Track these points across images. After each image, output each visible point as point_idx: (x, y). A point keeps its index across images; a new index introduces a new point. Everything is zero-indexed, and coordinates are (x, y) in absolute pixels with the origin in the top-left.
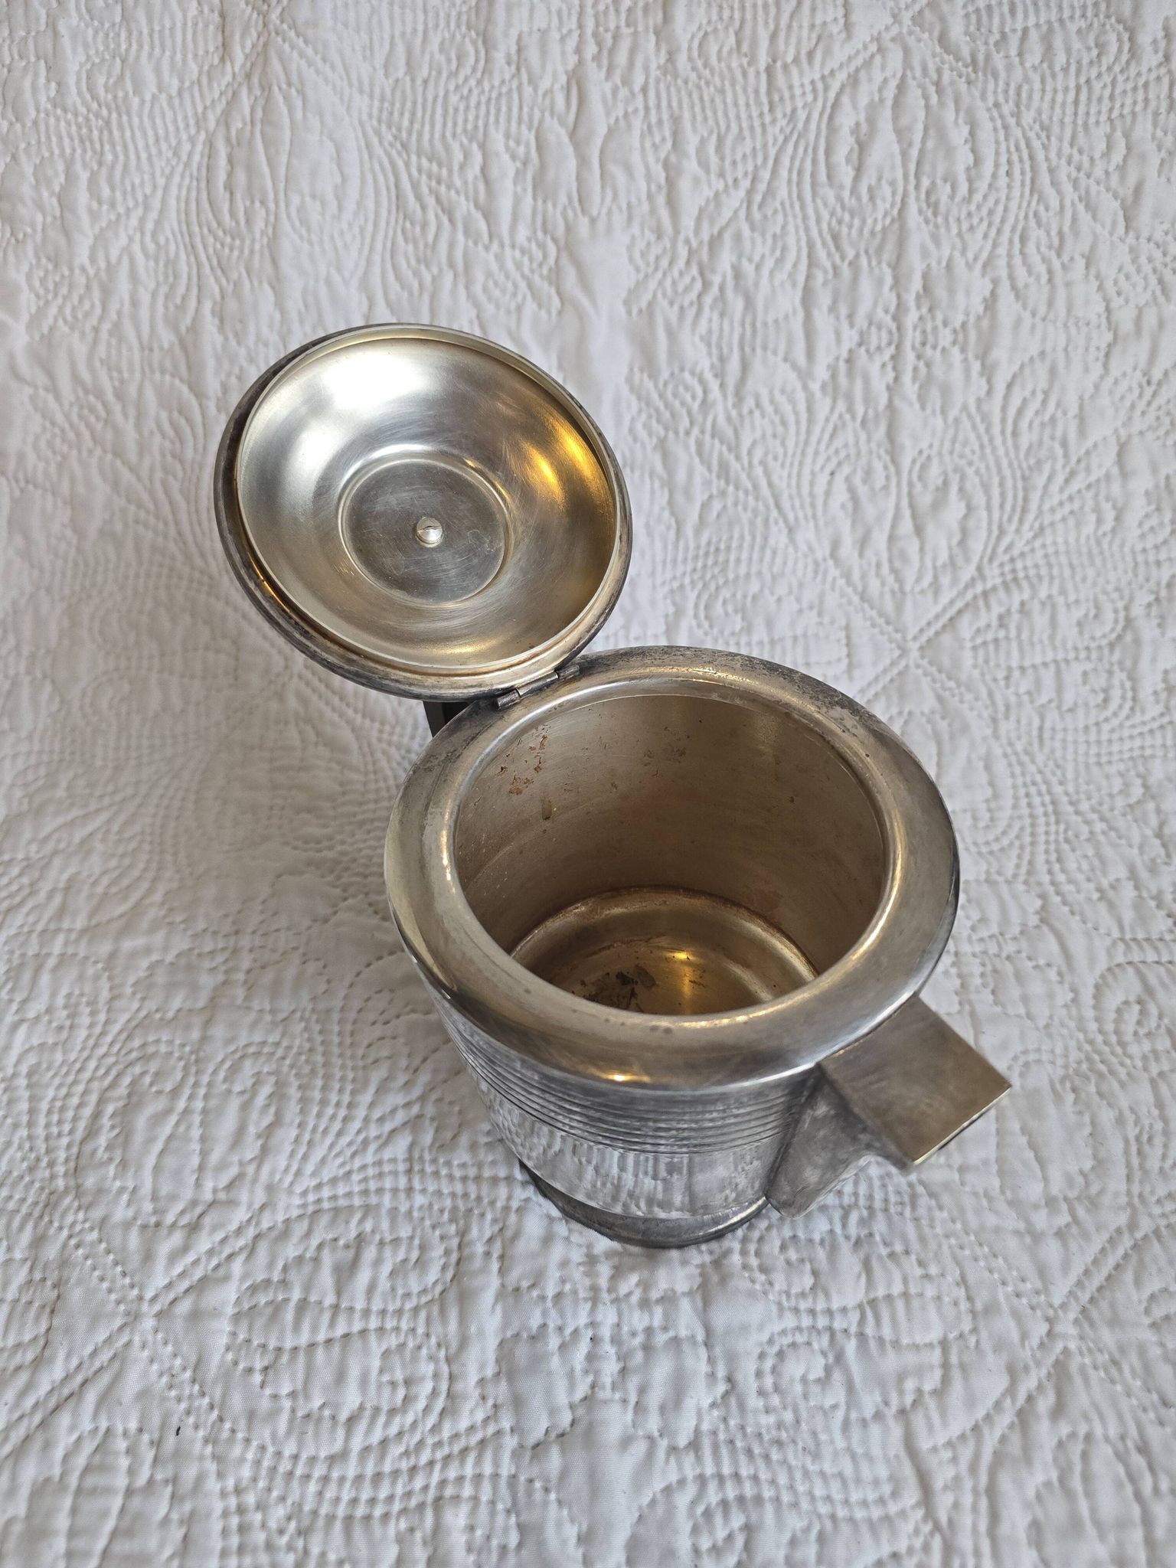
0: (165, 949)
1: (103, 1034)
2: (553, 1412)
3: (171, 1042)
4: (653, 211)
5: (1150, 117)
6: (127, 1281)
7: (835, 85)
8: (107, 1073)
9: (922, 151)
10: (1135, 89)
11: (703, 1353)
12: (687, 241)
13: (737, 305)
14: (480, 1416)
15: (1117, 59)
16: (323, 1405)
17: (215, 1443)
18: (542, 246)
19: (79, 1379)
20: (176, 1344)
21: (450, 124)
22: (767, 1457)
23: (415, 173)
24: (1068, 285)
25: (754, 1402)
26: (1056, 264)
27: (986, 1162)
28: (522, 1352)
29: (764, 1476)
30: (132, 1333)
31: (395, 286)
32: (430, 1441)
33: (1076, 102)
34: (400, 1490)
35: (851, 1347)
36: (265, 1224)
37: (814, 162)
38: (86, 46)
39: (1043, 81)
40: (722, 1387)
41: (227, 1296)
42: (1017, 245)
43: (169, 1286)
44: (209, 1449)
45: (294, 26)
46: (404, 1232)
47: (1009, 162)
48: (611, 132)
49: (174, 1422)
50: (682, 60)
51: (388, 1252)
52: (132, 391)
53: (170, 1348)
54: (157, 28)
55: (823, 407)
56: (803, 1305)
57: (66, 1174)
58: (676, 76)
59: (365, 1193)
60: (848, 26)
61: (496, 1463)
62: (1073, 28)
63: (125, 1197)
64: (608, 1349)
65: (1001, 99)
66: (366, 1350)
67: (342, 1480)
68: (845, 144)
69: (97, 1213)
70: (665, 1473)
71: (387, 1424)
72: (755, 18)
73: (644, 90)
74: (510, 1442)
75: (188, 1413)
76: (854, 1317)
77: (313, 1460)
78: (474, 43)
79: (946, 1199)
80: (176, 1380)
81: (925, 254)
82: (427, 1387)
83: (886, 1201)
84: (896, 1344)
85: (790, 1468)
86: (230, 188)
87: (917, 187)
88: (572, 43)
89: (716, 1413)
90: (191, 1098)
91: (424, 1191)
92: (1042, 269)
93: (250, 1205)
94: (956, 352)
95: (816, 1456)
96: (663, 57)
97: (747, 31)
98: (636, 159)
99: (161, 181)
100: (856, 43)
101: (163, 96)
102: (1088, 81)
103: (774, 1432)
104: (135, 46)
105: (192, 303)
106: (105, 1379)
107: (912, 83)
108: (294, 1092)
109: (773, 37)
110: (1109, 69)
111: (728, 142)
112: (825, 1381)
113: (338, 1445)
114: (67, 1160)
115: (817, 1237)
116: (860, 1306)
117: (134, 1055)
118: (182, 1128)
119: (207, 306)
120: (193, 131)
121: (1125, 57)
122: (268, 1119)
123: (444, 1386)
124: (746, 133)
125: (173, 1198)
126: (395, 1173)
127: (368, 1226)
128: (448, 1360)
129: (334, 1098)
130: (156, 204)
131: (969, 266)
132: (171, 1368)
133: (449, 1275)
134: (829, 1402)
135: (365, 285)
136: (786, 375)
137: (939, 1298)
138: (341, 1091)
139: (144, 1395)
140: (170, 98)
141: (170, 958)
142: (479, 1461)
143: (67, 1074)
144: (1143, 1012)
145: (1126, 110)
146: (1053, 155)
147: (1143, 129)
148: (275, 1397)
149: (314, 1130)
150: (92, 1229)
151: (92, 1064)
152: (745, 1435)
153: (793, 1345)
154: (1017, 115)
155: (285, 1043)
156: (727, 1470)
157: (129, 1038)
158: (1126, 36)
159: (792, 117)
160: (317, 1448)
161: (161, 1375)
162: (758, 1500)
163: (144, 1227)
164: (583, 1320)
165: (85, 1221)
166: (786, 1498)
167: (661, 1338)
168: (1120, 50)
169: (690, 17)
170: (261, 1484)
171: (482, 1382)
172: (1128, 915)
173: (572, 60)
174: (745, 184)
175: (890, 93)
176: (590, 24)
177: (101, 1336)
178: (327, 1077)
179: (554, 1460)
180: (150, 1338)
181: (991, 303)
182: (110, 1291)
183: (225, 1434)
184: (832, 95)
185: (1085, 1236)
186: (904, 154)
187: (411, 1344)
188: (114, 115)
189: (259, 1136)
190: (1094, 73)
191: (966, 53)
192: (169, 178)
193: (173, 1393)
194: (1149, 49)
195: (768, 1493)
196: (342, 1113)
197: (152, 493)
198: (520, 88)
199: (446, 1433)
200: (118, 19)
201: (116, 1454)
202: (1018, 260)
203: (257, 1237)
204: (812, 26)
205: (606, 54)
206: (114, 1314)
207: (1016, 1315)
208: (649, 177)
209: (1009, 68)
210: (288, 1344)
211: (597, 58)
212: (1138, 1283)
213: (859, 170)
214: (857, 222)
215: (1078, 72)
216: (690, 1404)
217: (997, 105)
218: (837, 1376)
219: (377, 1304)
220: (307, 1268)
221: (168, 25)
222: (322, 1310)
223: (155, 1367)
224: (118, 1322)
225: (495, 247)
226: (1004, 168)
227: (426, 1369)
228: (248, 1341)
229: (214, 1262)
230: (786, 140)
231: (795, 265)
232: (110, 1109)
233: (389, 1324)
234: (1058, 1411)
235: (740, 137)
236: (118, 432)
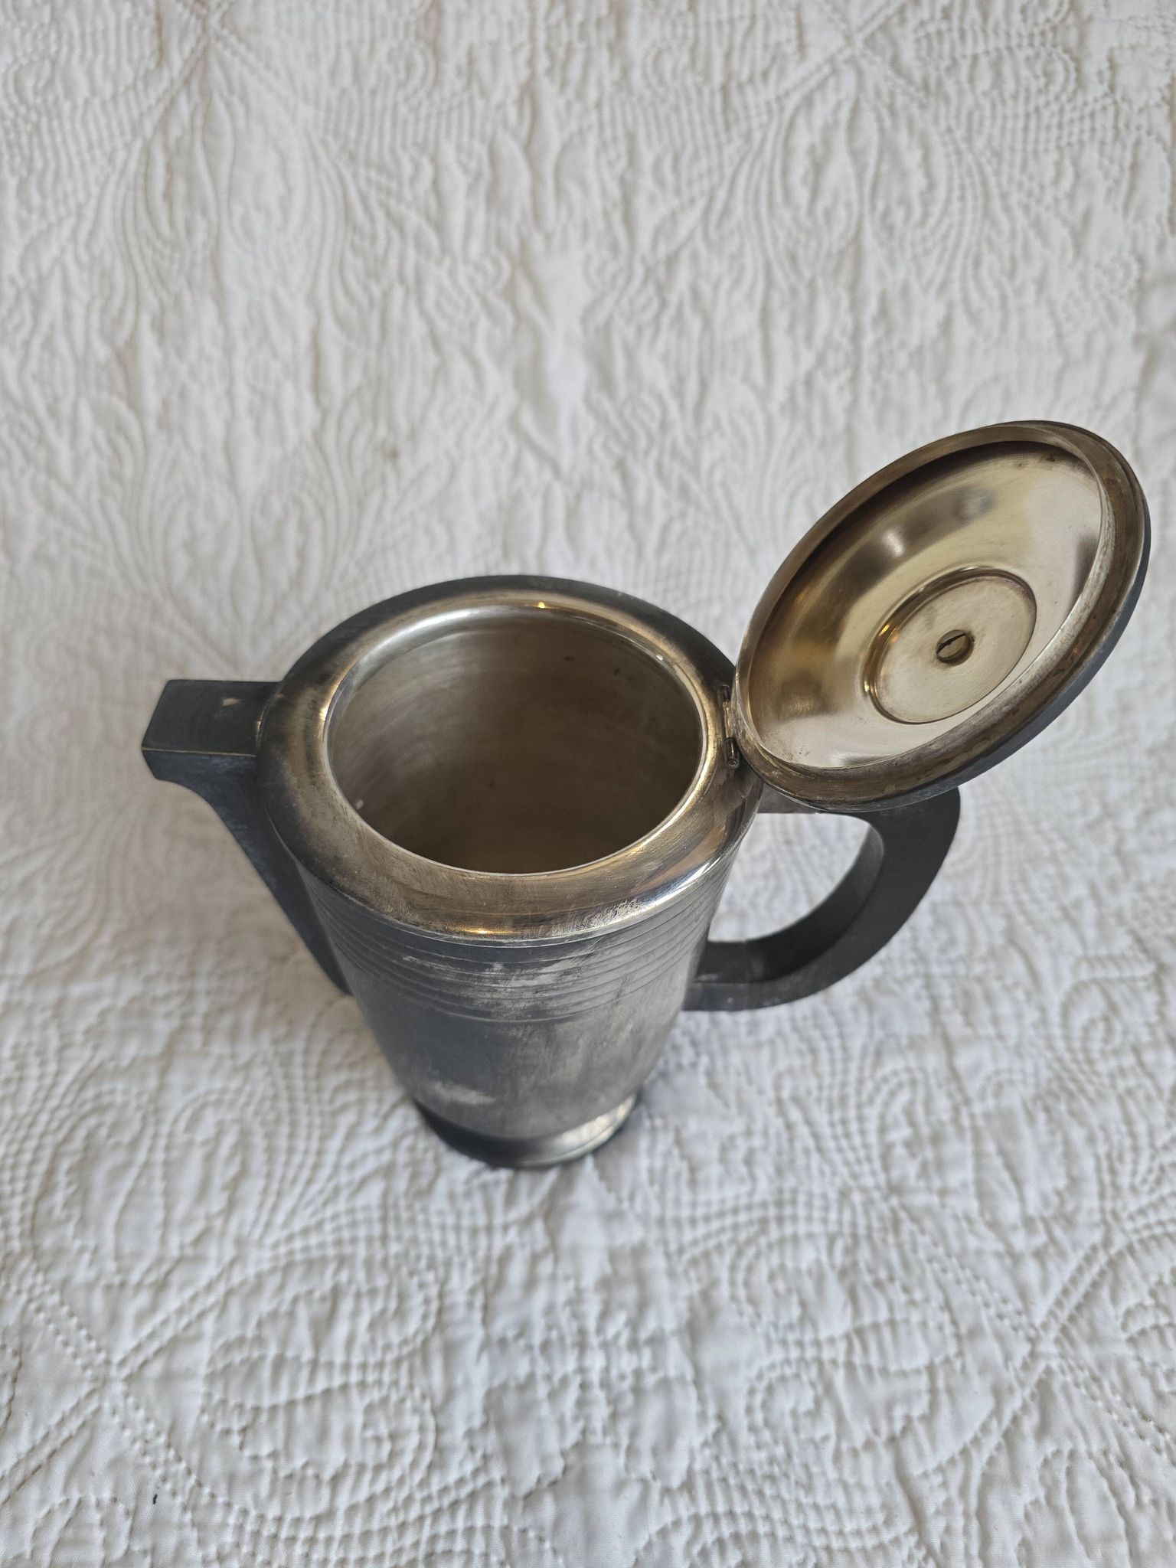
0: (116, 993)
1: (54, 1085)
2: (544, 1460)
3: (126, 1092)
4: (609, 227)
5: (1096, 146)
6: (93, 1345)
7: (791, 104)
8: (59, 1128)
9: (877, 176)
10: (1082, 118)
11: (692, 1392)
12: (643, 260)
13: (695, 324)
14: (469, 1467)
15: (1064, 88)
16: (305, 1466)
17: (194, 1509)
18: (496, 262)
19: (47, 1450)
20: (149, 1408)
21: (399, 138)
22: (760, 1493)
23: (363, 184)
24: (1021, 310)
25: (745, 1438)
26: (1009, 289)
27: (964, 1185)
28: (511, 1402)
29: (758, 1511)
30: (101, 1399)
31: (343, 302)
32: (418, 1496)
33: (1026, 129)
34: (389, 1547)
35: (839, 1378)
36: (236, 1278)
37: (771, 182)
38: (13, 47)
39: (993, 107)
40: (712, 1426)
41: (200, 1356)
42: (970, 271)
43: (138, 1349)
44: (188, 1516)
45: (235, 31)
46: (381, 1281)
47: (963, 187)
48: (566, 148)
49: (151, 1490)
50: (636, 76)
51: (365, 1304)
52: (66, 407)
53: (141, 1413)
54: (89, 30)
55: (782, 428)
56: (791, 1337)
57: (21, 1235)
58: (630, 90)
59: (338, 1243)
60: (802, 48)
61: (488, 1515)
62: (1021, 55)
63: (86, 1257)
64: (598, 1394)
65: (953, 123)
66: (348, 1406)
67: (329, 1540)
68: (800, 166)
69: (58, 1275)
70: (660, 1515)
71: (373, 1481)
72: (708, 35)
73: (599, 105)
74: (501, 1493)
75: (164, 1479)
76: (842, 1346)
77: (297, 1522)
78: (423, 53)
79: (928, 1224)
80: (151, 1446)
81: (881, 276)
82: (413, 1441)
83: (869, 1228)
84: (884, 1372)
85: (784, 1503)
86: (168, 196)
87: (873, 208)
88: (524, 55)
89: (707, 1452)
90: (152, 1149)
91: (399, 1238)
92: (994, 293)
93: (219, 1259)
94: (912, 376)
95: (809, 1488)
96: (616, 74)
97: (701, 50)
98: (591, 175)
99: (95, 190)
100: (811, 64)
101: (96, 101)
102: (1037, 110)
103: (766, 1468)
104: (65, 49)
105: (129, 316)
106: (75, 1449)
107: (865, 106)
108: (259, 1141)
109: (728, 56)
110: (1057, 98)
111: (685, 160)
112: (815, 1414)
113: (323, 1505)
114: (22, 1221)
115: (804, 1266)
116: (848, 1337)
117: (88, 1107)
118: (143, 1183)
119: (145, 320)
120: (128, 137)
121: (1071, 86)
122: (234, 1169)
123: (431, 1439)
124: (702, 152)
125: (137, 1255)
126: (368, 1221)
127: (344, 1276)
128: (435, 1412)
129: (301, 1144)
130: (89, 213)
131: (925, 290)
132: (144, 1433)
133: (431, 1323)
134: (819, 1434)
135: (312, 299)
136: (744, 395)
137: (924, 1324)
138: (309, 1138)
139: (116, 1463)
140: (104, 103)
141: (121, 1002)
142: (470, 1513)
143: (18, 1129)
144: (1110, 1031)
145: (1074, 139)
146: (1004, 180)
147: (1091, 157)
148: (255, 1458)
149: (283, 1179)
150: (52, 1292)
151: (44, 1118)
152: (737, 1472)
153: (783, 1379)
154: (969, 139)
155: (248, 1089)
156: (721, 1508)
157: (82, 1089)
158: (1072, 65)
159: (748, 136)
160: (302, 1509)
161: (134, 1441)
162: (754, 1536)
163: (108, 1288)
164: (571, 1364)
165: (45, 1283)
166: (781, 1532)
167: (650, 1380)
168: (1067, 80)
169: (644, 33)
170: (245, 1549)
171: (470, 1433)
172: (1091, 934)
173: (524, 73)
174: (701, 203)
175: (844, 114)
176: (541, 36)
177: (68, 1404)
178: (294, 1125)
179: (548, 1509)
180: (121, 1404)
181: (946, 326)
182: (75, 1356)
183: (205, 1500)
184: (787, 115)
185: (1062, 1255)
186: (860, 176)
187: (394, 1397)
188: (44, 120)
189: (225, 1188)
190: (1042, 101)
191: (917, 76)
192: (103, 187)
193: (148, 1460)
194: (1095, 79)
195: (763, 1528)
196: (311, 1160)
197: (88, 512)
198: (471, 100)
199: (435, 1485)
200: (47, 19)
201: (90, 1526)
202: (971, 284)
203: (229, 1293)
204: (766, 46)
205: (559, 68)
206: (80, 1381)
207: (1000, 1338)
208: (604, 193)
209: (961, 93)
210: (266, 1403)
211: (549, 72)
212: (1114, 1300)
213: (815, 192)
214: (813, 244)
215: (1027, 100)
216: (682, 1445)
217: (949, 130)
218: (827, 1408)
219: (357, 1359)
220: (282, 1324)
221: (100, 26)
222: (299, 1367)
223: (127, 1433)
224: (86, 1388)
225: (447, 262)
226: (956, 193)
227: (411, 1422)
228: (224, 1402)
229: (184, 1321)
230: (742, 160)
231: (753, 286)
232: (65, 1164)
233: (371, 1377)
234: (1043, 1430)
235: (696, 156)
236: (51, 451)
